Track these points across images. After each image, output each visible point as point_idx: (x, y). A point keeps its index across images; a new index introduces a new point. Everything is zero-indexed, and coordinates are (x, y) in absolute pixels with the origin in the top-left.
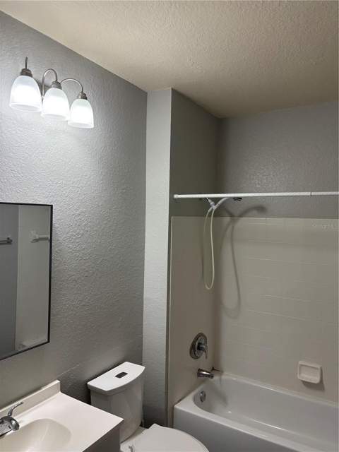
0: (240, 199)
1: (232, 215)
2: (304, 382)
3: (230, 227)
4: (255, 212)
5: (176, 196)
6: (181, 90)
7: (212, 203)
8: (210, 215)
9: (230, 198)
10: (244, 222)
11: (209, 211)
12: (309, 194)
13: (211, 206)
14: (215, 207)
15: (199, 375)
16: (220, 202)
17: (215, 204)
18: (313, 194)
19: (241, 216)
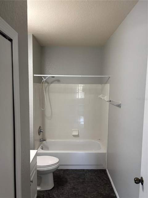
0: (54, 77)
1: (48, 83)
2: (73, 135)
3: (48, 87)
4: (56, 82)
5: (35, 75)
6: (35, 35)
7: (44, 78)
8: (43, 83)
9: (50, 76)
10: (52, 85)
11: (43, 81)
12: (81, 76)
13: (43, 79)
14: (45, 80)
15: (40, 141)
16: (47, 78)
17: (45, 79)
18: (83, 76)
19: (52, 83)
